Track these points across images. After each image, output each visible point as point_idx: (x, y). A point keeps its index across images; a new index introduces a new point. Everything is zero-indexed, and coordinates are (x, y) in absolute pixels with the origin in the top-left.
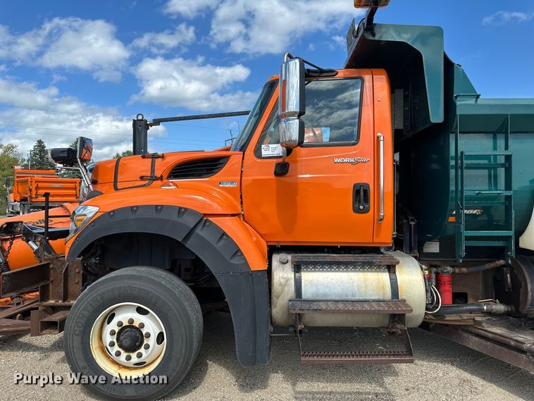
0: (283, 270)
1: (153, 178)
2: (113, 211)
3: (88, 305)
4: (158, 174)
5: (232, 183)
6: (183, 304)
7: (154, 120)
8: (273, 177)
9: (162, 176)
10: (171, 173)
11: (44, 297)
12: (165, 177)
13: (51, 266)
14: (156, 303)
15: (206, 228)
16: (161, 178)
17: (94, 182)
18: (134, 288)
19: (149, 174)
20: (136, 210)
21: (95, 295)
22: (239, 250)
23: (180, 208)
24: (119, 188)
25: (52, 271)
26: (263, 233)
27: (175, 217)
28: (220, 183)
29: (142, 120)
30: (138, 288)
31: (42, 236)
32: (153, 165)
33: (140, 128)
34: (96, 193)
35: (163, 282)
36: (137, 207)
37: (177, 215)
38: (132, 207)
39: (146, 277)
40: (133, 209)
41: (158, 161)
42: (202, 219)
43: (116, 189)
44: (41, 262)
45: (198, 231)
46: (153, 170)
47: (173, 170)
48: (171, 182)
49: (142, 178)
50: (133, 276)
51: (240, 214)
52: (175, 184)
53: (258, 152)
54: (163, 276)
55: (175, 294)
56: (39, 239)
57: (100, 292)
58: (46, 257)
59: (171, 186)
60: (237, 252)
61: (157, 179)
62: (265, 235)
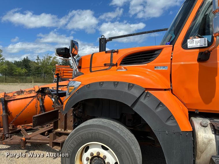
0: (205, 131)
1: (112, 65)
2: (89, 85)
3: (74, 141)
4: (114, 62)
5: (164, 67)
6: (131, 148)
7: (109, 38)
8: (196, 62)
9: (117, 64)
10: (122, 61)
11: (56, 127)
12: (119, 64)
13: (59, 111)
14: (114, 145)
15: (147, 98)
16: (116, 65)
17: (80, 68)
18: (101, 133)
19: (109, 63)
20: (102, 85)
21: (78, 135)
22: (172, 115)
23: (129, 84)
24: (92, 71)
25: (59, 114)
26: (185, 102)
27: (126, 90)
28: (155, 67)
29: (104, 38)
30: (103, 134)
31: (56, 95)
32: (111, 57)
33: (103, 42)
34: (80, 74)
35: (118, 132)
36: (103, 82)
37: (127, 88)
38: (100, 83)
39: (108, 127)
40: (101, 84)
41: (115, 54)
42: (144, 92)
43: (91, 71)
44: (55, 109)
45: (142, 100)
46: (111, 60)
47: (123, 59)
48: (123, 67)
49: (105, 65)
50: (100, 125)
51: (169, 89)
52: (125, 68)
53: (184, 45)
54: (118, 127)
55: (126, 141)
56: (54, 97)
57: (81, 134)
58: (57, 107)
59: (123, 69)
60: (171, 117)
61: (113, 65)
62: (186, 104)
